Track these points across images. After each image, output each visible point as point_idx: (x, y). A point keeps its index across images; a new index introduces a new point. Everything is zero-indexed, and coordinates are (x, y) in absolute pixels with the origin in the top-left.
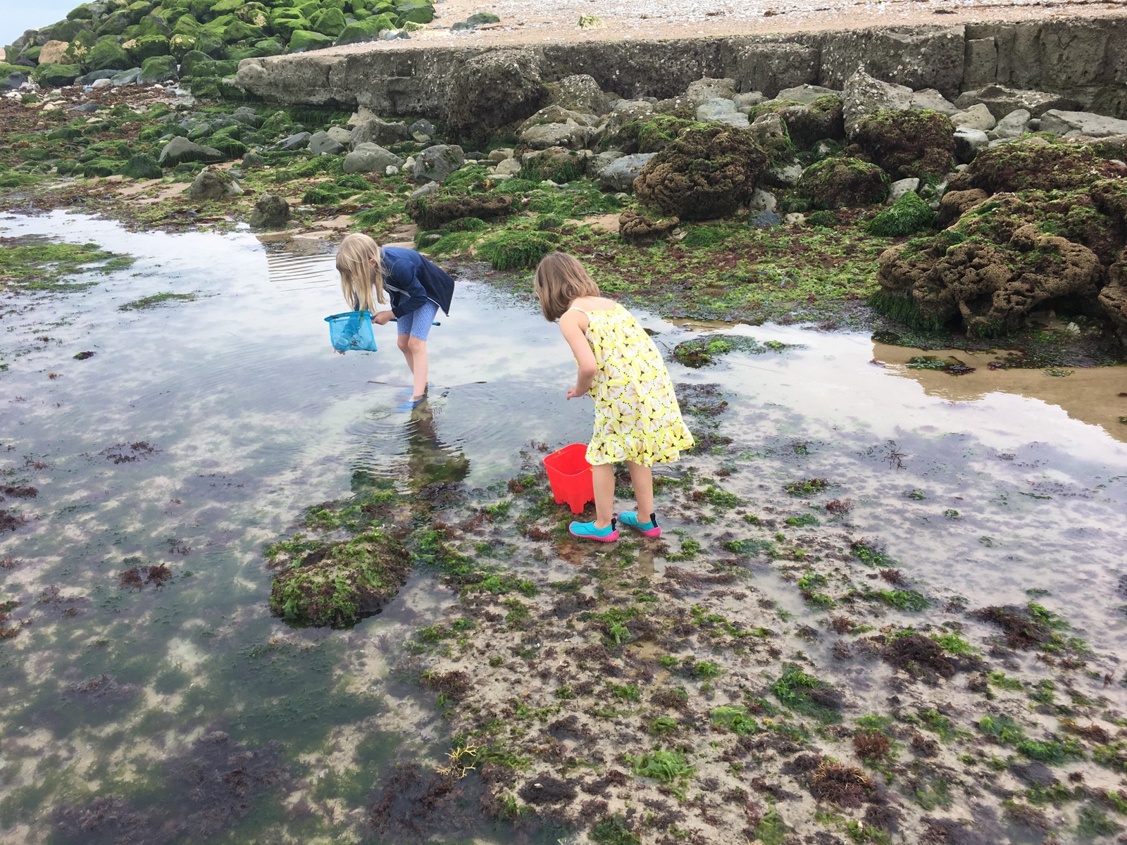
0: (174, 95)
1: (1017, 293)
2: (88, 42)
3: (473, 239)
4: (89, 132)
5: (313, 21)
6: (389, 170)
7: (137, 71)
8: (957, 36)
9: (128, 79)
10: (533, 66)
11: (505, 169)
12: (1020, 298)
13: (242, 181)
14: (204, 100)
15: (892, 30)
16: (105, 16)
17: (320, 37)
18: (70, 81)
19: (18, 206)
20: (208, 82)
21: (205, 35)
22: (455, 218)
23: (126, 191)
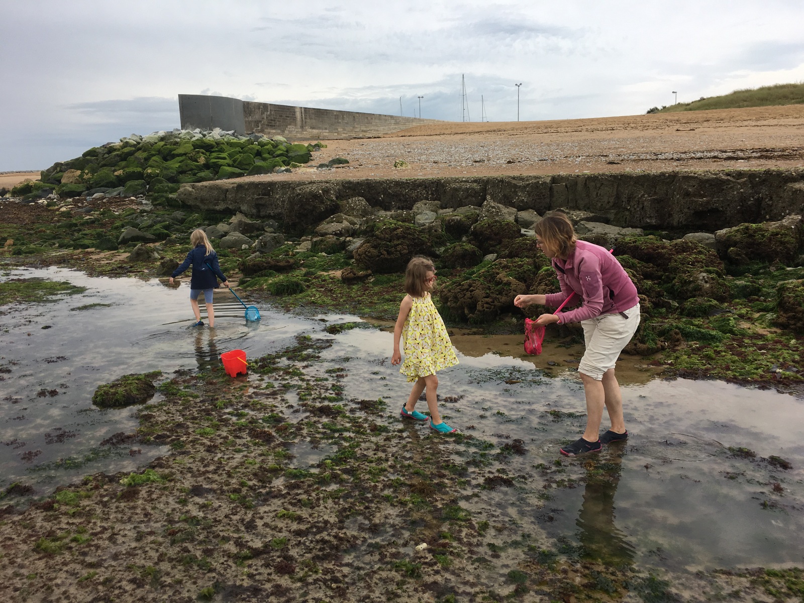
0: (141, 204)
1: (487, 303)
2: (93, 171)
3: (266, 281)
4: (82, 224)
5: (234, 161)
6: (243, 246)
7: (121, 189)
8: (545, 183)
9: (115, 193)
10: (332, 192)
11: (303, 247)
12: (488, 305)
13: (160, 252)
14: (158, 207)
15: (514, 178)
16: (106, 156)
17: (237, 170)
18: (79, 194)
19: (31, 264)
20: (162, 196)
21: (166, 168)
22: (261, 270)
23: (94, 257)
